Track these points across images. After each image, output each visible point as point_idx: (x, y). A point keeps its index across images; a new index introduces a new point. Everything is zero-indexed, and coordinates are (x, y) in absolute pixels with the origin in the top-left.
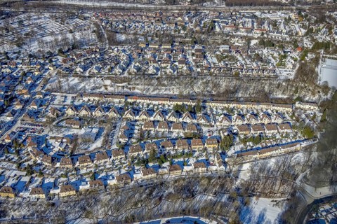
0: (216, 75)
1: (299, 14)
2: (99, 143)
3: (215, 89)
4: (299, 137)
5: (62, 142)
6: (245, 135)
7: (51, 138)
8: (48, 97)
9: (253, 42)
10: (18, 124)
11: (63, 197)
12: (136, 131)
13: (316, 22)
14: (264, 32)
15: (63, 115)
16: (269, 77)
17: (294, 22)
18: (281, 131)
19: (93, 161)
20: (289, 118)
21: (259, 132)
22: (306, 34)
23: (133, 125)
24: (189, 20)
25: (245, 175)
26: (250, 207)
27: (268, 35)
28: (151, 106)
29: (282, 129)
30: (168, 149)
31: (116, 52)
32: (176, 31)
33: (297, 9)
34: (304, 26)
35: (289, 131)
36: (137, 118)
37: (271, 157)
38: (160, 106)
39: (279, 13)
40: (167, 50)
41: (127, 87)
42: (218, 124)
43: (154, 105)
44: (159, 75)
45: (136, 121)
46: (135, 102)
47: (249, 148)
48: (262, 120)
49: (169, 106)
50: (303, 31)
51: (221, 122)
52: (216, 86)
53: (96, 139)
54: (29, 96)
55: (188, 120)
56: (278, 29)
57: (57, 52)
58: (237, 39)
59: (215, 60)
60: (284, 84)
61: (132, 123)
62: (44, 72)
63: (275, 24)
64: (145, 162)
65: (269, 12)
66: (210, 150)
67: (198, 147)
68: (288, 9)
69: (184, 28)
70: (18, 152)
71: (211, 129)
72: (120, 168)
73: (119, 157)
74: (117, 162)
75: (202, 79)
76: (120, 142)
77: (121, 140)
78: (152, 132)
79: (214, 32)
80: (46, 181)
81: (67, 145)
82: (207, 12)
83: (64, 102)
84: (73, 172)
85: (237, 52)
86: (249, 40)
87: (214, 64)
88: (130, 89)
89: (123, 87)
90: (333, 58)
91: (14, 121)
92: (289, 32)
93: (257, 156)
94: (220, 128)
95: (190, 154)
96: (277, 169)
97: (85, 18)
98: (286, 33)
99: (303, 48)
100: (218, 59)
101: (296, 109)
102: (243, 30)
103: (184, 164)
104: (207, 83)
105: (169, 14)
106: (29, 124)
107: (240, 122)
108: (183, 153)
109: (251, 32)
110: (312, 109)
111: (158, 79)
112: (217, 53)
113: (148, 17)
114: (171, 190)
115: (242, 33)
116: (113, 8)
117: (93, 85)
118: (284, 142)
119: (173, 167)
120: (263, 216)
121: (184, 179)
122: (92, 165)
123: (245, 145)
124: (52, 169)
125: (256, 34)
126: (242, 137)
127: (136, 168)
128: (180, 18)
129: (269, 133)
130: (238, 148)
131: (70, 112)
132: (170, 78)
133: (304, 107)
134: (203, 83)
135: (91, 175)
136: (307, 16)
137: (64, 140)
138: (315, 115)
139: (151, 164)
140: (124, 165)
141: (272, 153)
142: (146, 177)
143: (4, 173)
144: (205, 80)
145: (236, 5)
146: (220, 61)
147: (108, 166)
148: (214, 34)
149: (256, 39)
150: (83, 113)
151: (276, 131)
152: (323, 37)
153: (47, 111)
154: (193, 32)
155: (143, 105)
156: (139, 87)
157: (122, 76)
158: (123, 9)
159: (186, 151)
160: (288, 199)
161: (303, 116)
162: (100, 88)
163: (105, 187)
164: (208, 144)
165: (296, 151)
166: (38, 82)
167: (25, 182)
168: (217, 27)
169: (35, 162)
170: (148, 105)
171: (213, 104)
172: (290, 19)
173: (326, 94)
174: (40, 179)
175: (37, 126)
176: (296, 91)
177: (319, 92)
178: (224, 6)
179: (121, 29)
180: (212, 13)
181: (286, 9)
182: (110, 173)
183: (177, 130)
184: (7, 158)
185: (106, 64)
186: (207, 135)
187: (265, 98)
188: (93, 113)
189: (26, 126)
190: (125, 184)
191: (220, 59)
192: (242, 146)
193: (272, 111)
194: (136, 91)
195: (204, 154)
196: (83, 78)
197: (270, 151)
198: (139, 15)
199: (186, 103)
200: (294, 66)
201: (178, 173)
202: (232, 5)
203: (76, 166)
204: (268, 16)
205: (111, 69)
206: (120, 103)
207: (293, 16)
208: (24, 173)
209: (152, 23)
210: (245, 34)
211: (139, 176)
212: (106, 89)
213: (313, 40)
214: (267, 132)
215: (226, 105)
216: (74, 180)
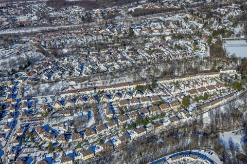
0: (153, 64)
1: (192, 13)
2: (92, 122)
3: (156, 73)
4: (233, 91)
5: (65, 126)
6: (195, 96)
7: (53, 126)
8: (31, 101)
9: (168, 38)
10: (19, 123)
11: (86, 160)
13: (208, 17)
14: (173, 30)
15: (52, 109)
16: (192, 58)
17: (191, 20)
18: (219, 89)
19: (96, 132)
20: (219, 81)
21: (204, 92)
22: (204, 26)
23: (111, 106)
24: (110, 30)
25: (207, 120)
26: (220, 138)
27: (176, 31)
29: (219, 87)
30: (146, 114)
31: (67, 62)
32: (104, 40)
33: (188, 11)
34: (200, 22)
35: (224, 88)
36: (111, 100)
37: (219, 106)
38: (124, 90)
39: (177, 16)
40: (107, 53)
41: (89, 84)
42: (172, 93)
43: (119, 90)
44: (110, 71)
45: (111, 103)
47: (201, 104)
48: (202, 84)
49: (130, 89)
50: (201, 26)
51: (174, 91)
52: (157, 71)
53: (88, 120)
54: (16, 102)
55: (150, 94)
56: (181, 26)
57: (18, 69)
58: (154, 38)
59: (146, 54)
60: (205, 61)
62: (16, 85)
63: (178, 24)
64: (134, 125)
65: (169, 16)
66: (176, 110)
67: (166, 109)
68: (182, 12)
69: (111, 37)
70: (33, 140)
71: (169, 97)
72: (118, 133)
73: (114, 126)
74: (113, 130)
75: (144, 68)
76: (108, 118)
77: (108, 116)
78: (127, 107)
79: (135, 36)
80: (67, 153)
81: (69, 128)
82: (122, 23)
83: (47, 101)
84: (84, 143)
85: (160, 46)
86: (163, 37)
87: (147, 57)
88: (92, 84)
89: (86, 84)
90: (230, 40)
91: (14, 121)
92: (191, 26)
93: (210, 107)
94: (174, 95)
95: (163, 115)
96: (227, 112)
97: (25, 42)
98: (190, 28)
99: (206, 37)
100: (148, 53)
101: (222, 74)
102: (156, 31)
103: (162, 122)
104: (149, 70)
105: (92, 29)
106: (28, 121)
107: (187, 89)
108: (158, 116)
109: (162, 32)
110: (232, 72)
111: (111, 73)
112: (146, 49)
113: (76, 34)
114: (160, 140)
115: (156, 33)
117: (62, 87)
118: (224, 96)
119: (157, 125)
120: (232, 142)
121: (166, 131)
122: (95, 135)
123: (198, 102)
124: (67, 144)
125: (167, 32)
126: (193, 98)
127: (129, 131)
128: (103, 31)
129: (210, 92)
130: (194, 105)
131: (57, 106)
132: (120, 71)
133: (227, 72)
134: (146, 70)
135: (98, 142)
136: (198, 14)
137: (66, 124)
138: (236, 76)
139: (138, 127)
140: (119, 132)
141: (219, 103)
142: (140, 134)
143: (30, 156)
144: (147, 68)
145: (141, 15)
146: (151, 54)
147: (108, 134)
148: (136, 37)
149: (168, 36)
150: (68, 105)
151: (215, 90)
152: (217, 26)
153: (37, 110)
154: (118, 38)
155: (110, 92)
156: (99, 82)
157: (81, 76)
158: (53, 31)
159: (159, 113)
160: (243, 130)
161: (229, 78)
162: (68, 88)
163: (114, 146)
164: (173, 106)
165: (235, 99)
166: (16, 93)
167: (51, 157)
168: (135, 32)
169: (50, 143)
170: (114, 91)
171: (162, 81)
172: (187, 18)
173: (236, 63)
174: (61, 153)
175: (35, 120)
176: (215, 64)
177: (231, 62)
178: (131, 17)
179: (59, 45)
180: (125, 23)
181: (181, 12)
182: (112, 138)
184: (25, 145)
185: (64, 71)
186: (168, 101)
187: (196, 72)
188: (76, 103)
189: (26, 123)
190: (127, 143)
191: (150, 52)
192: (196, 103)
193: (206, 79)
194: (97, 85)
195: (173, 113)
196: (52, 83)
197: (218, 102)
198: (69, 33)
200: (206, 48)
201: (160, 128)
202: (138, 16)
203: (85, 138)
204: (170, 18)
205: (70, 73)
206: (91, 93)
207: (188, 16)
208: (47, 152)
209: (83, 37)
210: (159, 34)
211: (135, 135)
212: (73, 88)
213: (210, 30)
214: (209, 91)
215: (172, 81)
216: (87, 148)
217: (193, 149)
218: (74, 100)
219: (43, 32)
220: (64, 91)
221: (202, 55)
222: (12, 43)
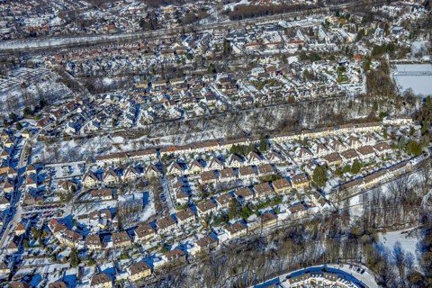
0: (264, 106)
1: (337, 15)
2: (150, 211)
3: (268, 123)
4: (405, 156)
5: (101, 218)
6: (337, 166)
7: (80, 217)
8: (43, 171)
9: (292, 60)
10: (20, 211)
11: (136, 281)
12: (193, 188)
13: (364, 22)
14: (302, 44)
15: (79, 188)
16: (334, 96)
17: (335, 27)
18: (379, 153)
19: (156, 231)
20: (381, 138)
21: (353, 159)
22: (358, 39)
23: (185, 182)
24: (190, 44)
25: (356, 210)
26: (379, 243)
27: (308, 47)
29: (380, 150)
30: (247, 198)
31: (110, 101)
32: (179, 62)
33: (331, 10)
34: (351, 30)
35: (390, 151)
36: (186, 172)
37: (380, 184)
38: (209, 154)
39: (310, 19)
40: (182, 86)
41: (148, 141)
42: (296, 159)
43: (200, 154)
44: (186, 118)
45: (186, 176)
46: (173, 155)
47: (347, 180)
48: (350, 144)
49: (220, 151)
50: (352, 37)
51: (300, 156)
52: (270, 118)
53: (144, 207)
54: (15, 174)
55: (257, 162)
56: (317, 38)
57: (22, 114)
58: (267, 59)
59: (252, 88)
60: (357, 101)
61: (184, 179)
62: (17, 143)
63: (311, 33)
64: (225, 219)
65: (295, 19)
66: (301, 191)
67: (284, 189)
68: (320, 12)
69: (190, 57)
70: (43, 244)
71: (290, 167)
72: (195, 233)
73: (189, 220)
74: (187, 227)
75: (248, 113)
76: (179, 204)
77: (178, 200)
78: (215, 185)
79: (233, 56)
80: (103, 268)
81: (108, 221)
82: (211, 32)
83: (71, 172)
84: (135, 250)
85: (278, 73)
86: (284, 57)
87: (254, 93)
88: (153, 143)
89: (142, 142)
90: (403, 63)
91: (11, 208)
92: (334, 38)
93: (363, 185)
94: (300, 164)
95: (278, 199)
96: (394, 196)
97: (36, 65)
98: (332, 42)
99: (361, 57)
100: (256, 87)
101: (387, 126)
102: (271, 46)
103: (275, 213)
104: (256, 117)
105: (157, 42)
106: (36, 208)
107: (323, 152)
108: (269, 201)
109: (283, 48)
110: (405, 123)
111: (187, 123)
112: (252, 79)
113: (129, 50)
114: (272, 246)
115: (272, 49)
116: (70, 47)
117: (99, 146)
118: (388, 165)
119: (265, 218)
120: (400, 250)
121: (283, 230)
122: (155, 236)
123: (341, 177)
124: (104, 252)
125: (291, 48)
126: (334, 169)
127: (216, 229)
128: (176, 45)
129: (365, 158)
130: (335, 182)
131: (89, 182)
132: (204, 119)
133: (395, 122)
134: (251, 118)
135: (160, 249)
136: (348, 16)
137: (103, 215)
138: (412, 129)
139: (232, 221)
140: (199, 229)
141: (380, 179)
142: (235, 235)
143: (37, 272)
144: (252, 114)
145: (246, 17)
146: (261, 88)
147: (177, 234)
148: (235, 57)
149: (293, 55)
150: (109, 179)
151: (373, 154)
152: (381, 39)
153: (53, 188)
154: (204, 59)
155: (184, 157)
156: (165, 138)
157: (134, 128)
158: (88, 45)
159: (271, 197)
160: (421, 228)
161: (399, 133)
162: (110, 148)
163: (187, 257)
164: (295, 183)
165: (408, 173)
166: (17, 156)
167: (75, 275)
168: (235, 48)
169: (74, 250)
170: (192, 155)
171: (279, 138)
172: (328, 23)
173: (414, 105)
174: (93, 268)
175: (49, 207)
176: (375, 108)
177: (404, 104)
178: (229, 20)
179: (98, 71)
180: (217, 31)
181: (317, 13)
182: (184, 242)
183: (248, 176)
184: (29, 253)
185: (104, 117)
186: (288, 174)
187: (340, 121)
188: (122, 177)
189: (33, 211)
190: (211, 250)
191: (259, 85)
192: (338, 178)
193: (357, 134)
194: (162, 144)
195: (295, 197)
196: (81, 140)
197: (377, 177)
198: (116, 49)
199: (243, 143)
200: (361, 78)
201: (272, 223)
202: (240, 18)
203: (135, 241)
204: (297, 24)
205: (115, 123)
206: (151, 159)
207: (330, 19)
208: (67, 265)
209: (140, 57)
210: (277, 51)
211: (226, 236)
212: (119, 148)
213: (369, 45)
214: (362, 157)
215: (296, 137)
216: (140, 259)
217: (329, 262)
218: (119, 171)
219: (71, 47)
220: (102, 154)
221: (352, 90)
222: (14, 65)
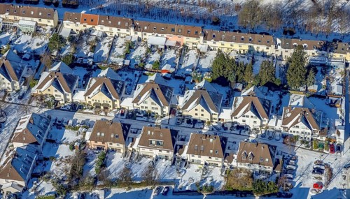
12: (63, 151)
23: (60, 125)
28: (140, 52)
36: (80, 97)
38: (170, 55)
46: (88, 33)
61: (59, 115)
155: (112, 47)
170: (131, 47)
183: (204, 159)
186: (309, 182)
199: (262, 48)
206: (37, 31)
